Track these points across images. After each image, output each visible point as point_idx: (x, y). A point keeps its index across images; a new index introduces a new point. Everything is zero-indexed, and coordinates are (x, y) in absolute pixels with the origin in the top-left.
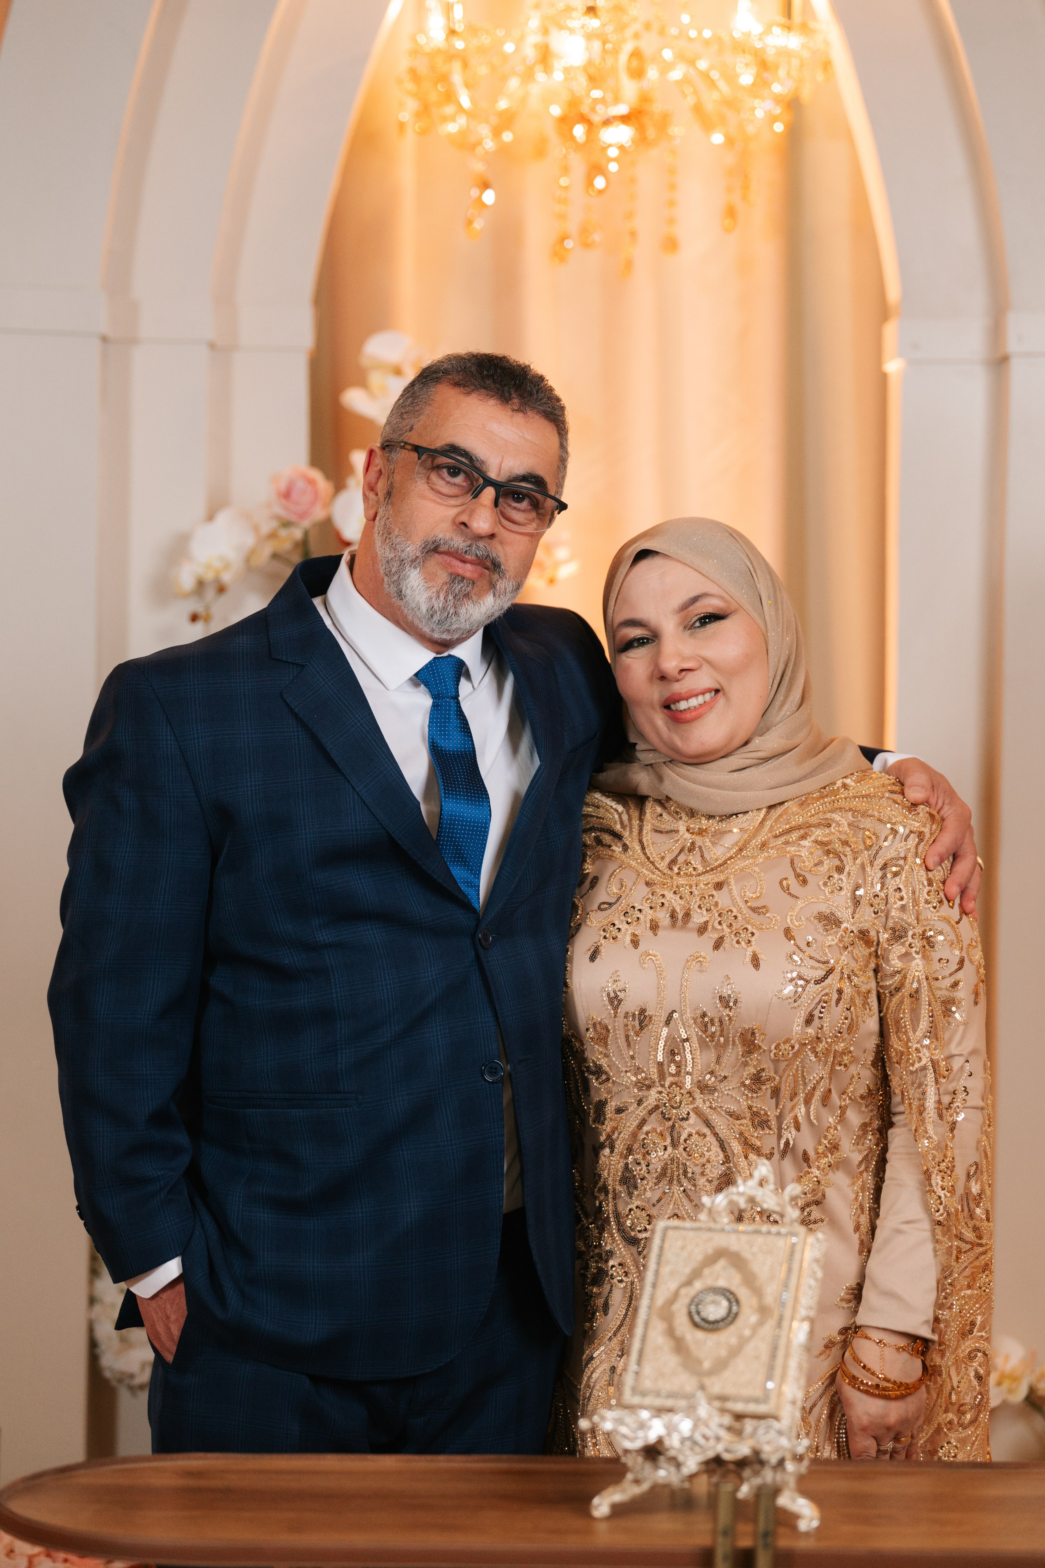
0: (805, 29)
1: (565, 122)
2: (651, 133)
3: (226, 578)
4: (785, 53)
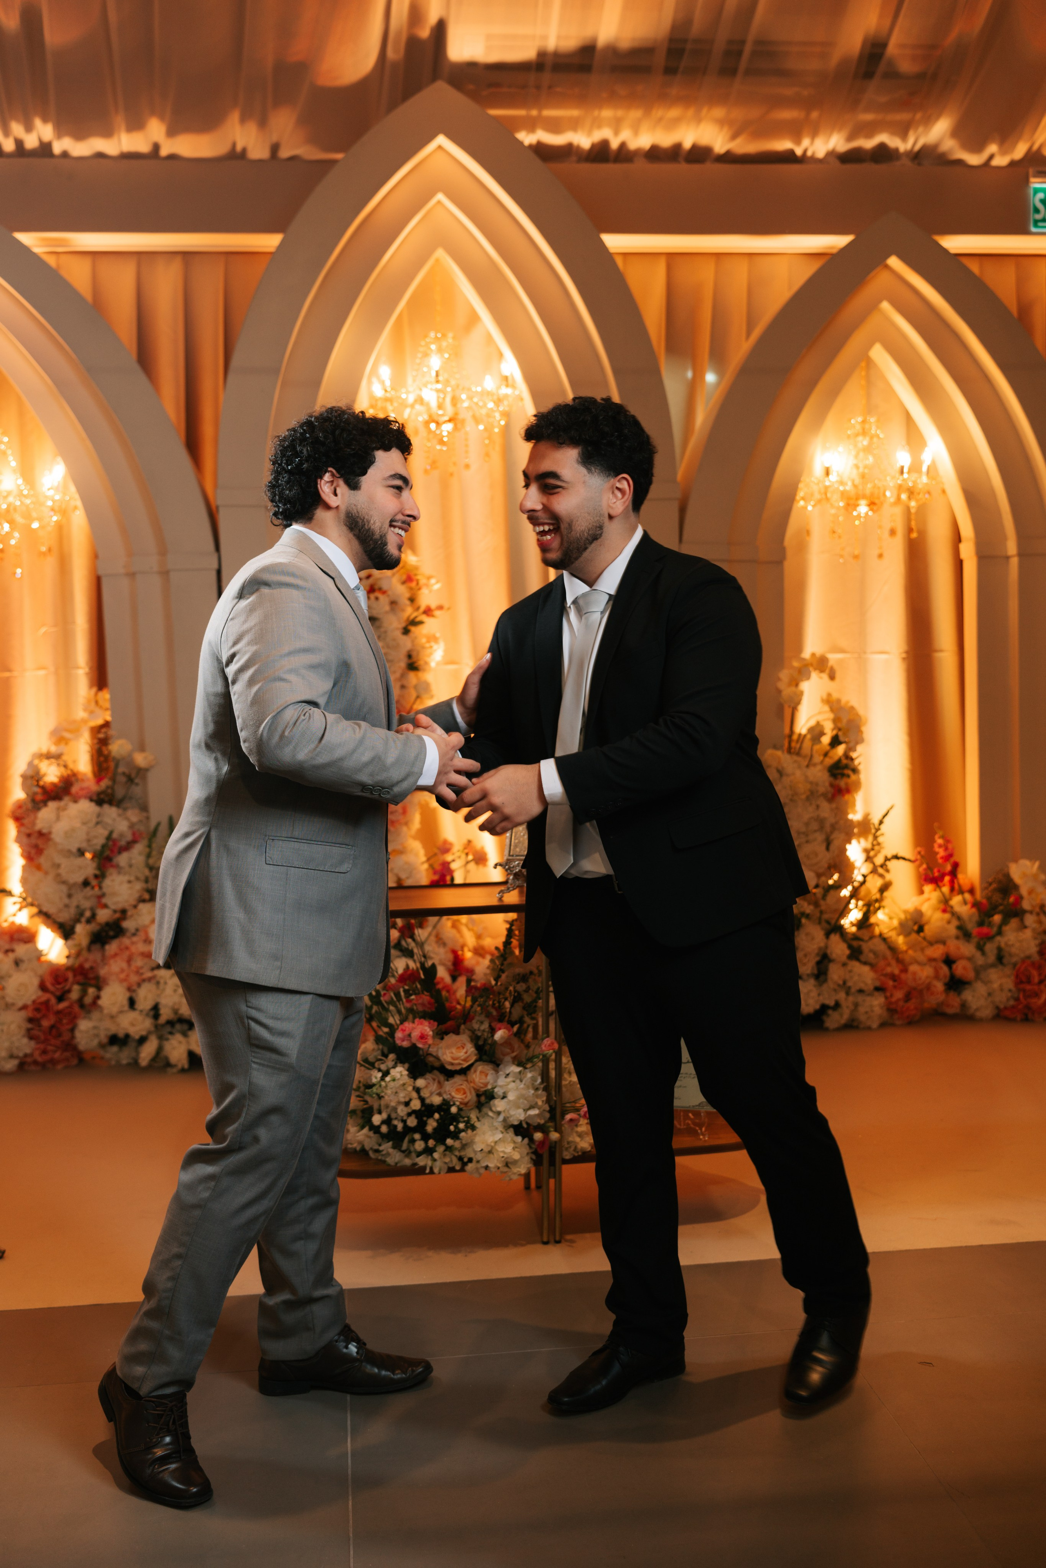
0: (514, 387)
1: (427, 423)
2: (459, 426)
4: (506, 396)
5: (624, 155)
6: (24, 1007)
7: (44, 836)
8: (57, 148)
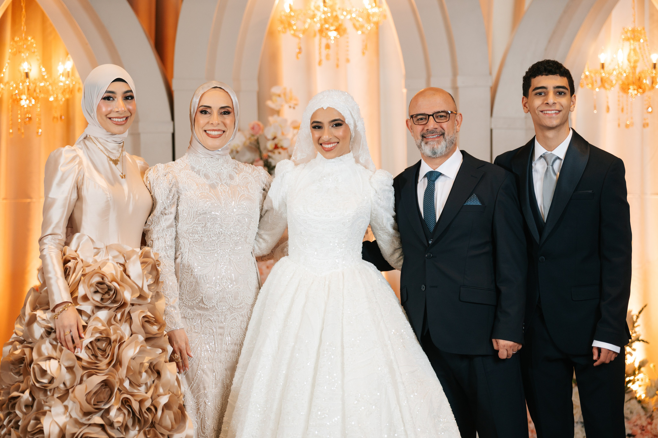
2: (342, 33)
3: (239, 149)
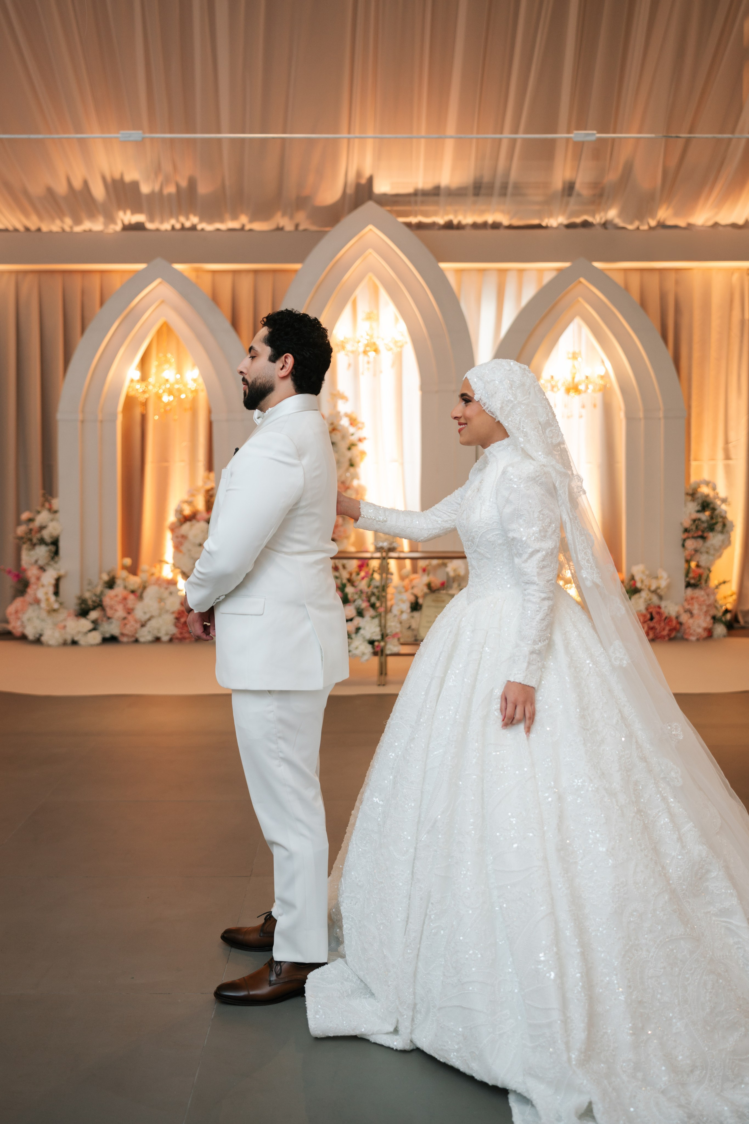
5: (460, 227)
6: (173, 613)
7: (184, 537)
8: (199, 227)
